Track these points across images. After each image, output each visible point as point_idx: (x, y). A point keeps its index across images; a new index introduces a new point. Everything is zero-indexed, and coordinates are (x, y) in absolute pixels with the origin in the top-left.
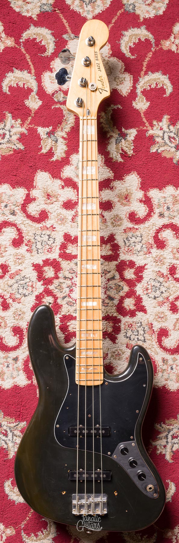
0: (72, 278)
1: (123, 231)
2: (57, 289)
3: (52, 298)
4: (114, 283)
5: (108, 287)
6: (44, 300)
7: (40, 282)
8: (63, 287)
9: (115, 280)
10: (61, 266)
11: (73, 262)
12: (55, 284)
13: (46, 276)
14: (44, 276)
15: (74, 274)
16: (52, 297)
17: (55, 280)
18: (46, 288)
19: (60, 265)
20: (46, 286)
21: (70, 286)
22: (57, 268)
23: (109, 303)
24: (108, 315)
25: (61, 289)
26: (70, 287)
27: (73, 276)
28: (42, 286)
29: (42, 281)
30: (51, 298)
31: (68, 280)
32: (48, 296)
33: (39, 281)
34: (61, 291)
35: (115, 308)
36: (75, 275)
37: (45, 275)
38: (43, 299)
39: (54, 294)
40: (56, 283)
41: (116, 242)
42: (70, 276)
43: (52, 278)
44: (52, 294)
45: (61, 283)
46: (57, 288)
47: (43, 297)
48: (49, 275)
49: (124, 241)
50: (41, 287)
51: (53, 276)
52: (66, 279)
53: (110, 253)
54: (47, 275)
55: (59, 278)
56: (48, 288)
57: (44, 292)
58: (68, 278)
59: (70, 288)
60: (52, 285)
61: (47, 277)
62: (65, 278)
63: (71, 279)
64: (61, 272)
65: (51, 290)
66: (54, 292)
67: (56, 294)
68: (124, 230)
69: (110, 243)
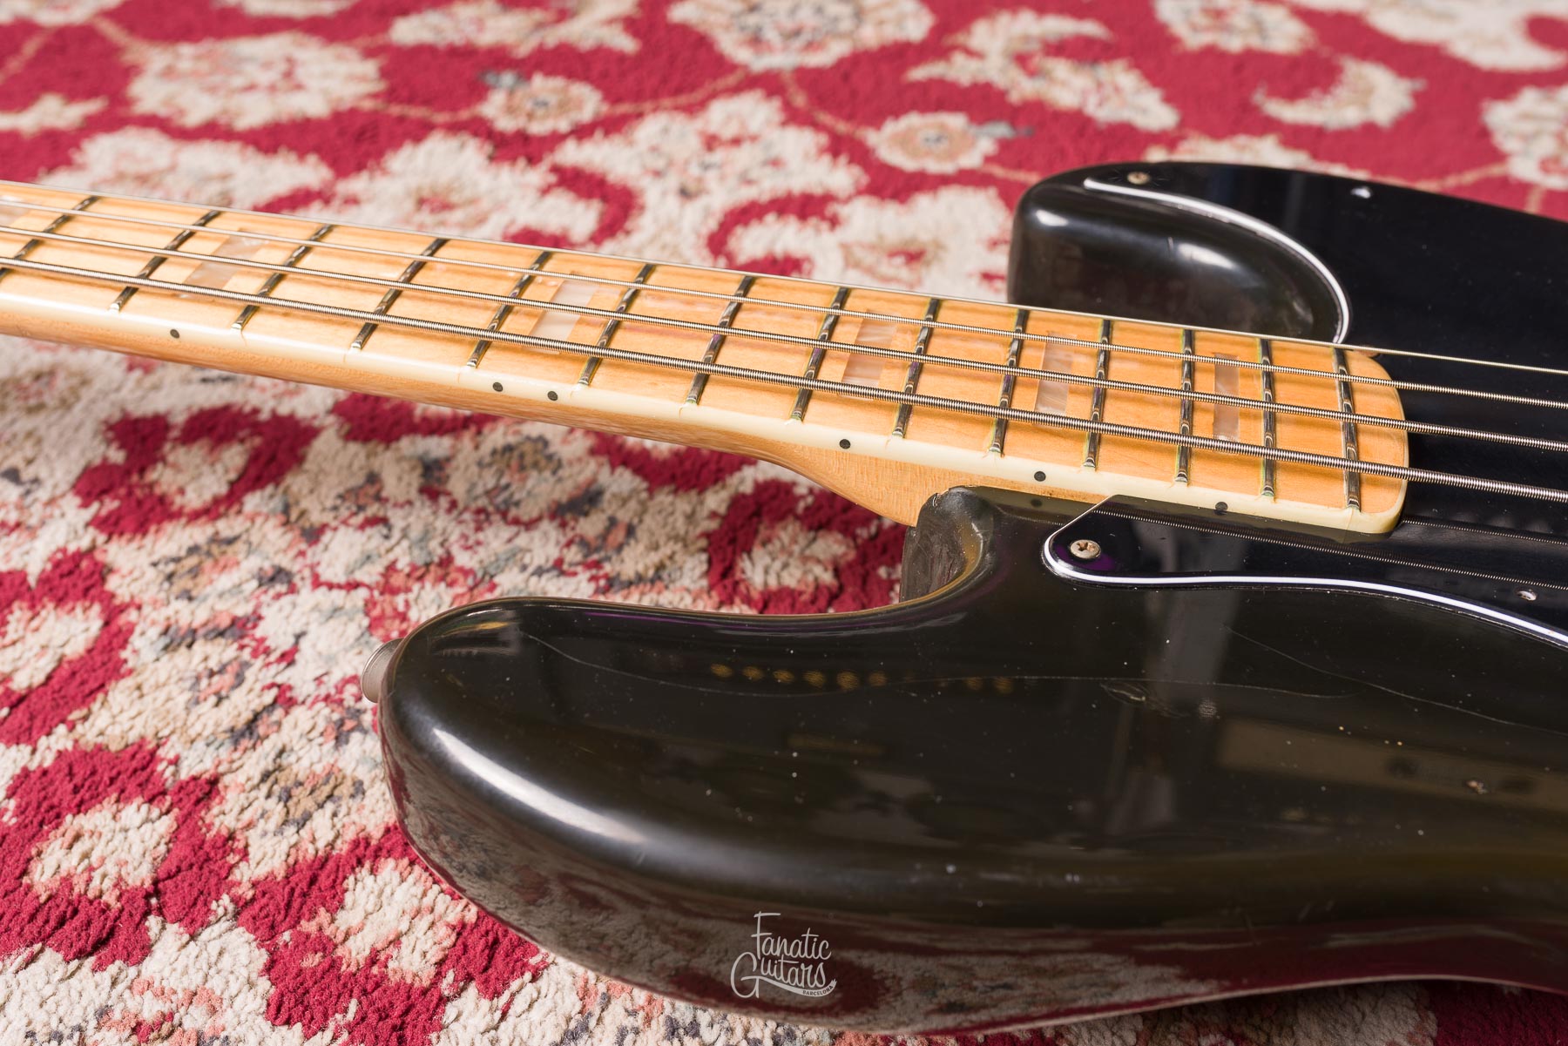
0: (274, 691)
1: (137, 373)
2: (307, 817)
3: (373, 871)
4: (474, 469)
5: (483, 502)
6: (355, 951)
7: (146, 949)
8: (318, 769)
9: (448, 459)
10: (114, 747)
11: (148, 655)
12: (250, 826)
13: (120, 879)
14: (110, 898)
15: (250, 674)
16: (364, 872)
17: (215, 810)
18: (241, 906)
19: (100, 749)
20: (225, 899)
21: (341, 723)
22: (112, 780)
23: (613, 522)
24: (707, 535)
25: (326, 790)
26: (349, 724)
27: (269, 681)
28: (206, 934)
29: (153, 922)
30: (369, 880)
31: (279, 724)
32: (335, 901)
33: (140, 950)
34: (346, 789)
35: (664, 498)
36: (268, 665)
37: (108, 883)
38: (340, 952)
39: (342, 847)
40: (247, 816)
41: (179, 418)
42: (242, 704)
43: (175, 837)
44: (331, 865)
45: (266, 776)
46: (297, 814)
47: (325, 945)
48: (137, 850)
49: (205, 380)
50: (214, 948)
51: (166, 824)
52: (261, 730)
53: (234, 457)
54: (121, 864)
55: (214, 782)
56: (254, 885)
57: (273, 930)
58: (256, 717)
59: (359, 727)
60: (245, 854)
61: (140, 875)
62: (248, 732)
63: (285, 699)
64: (171, 756)
65: (292, 870)
66: (321, 844)
67: (350, 835)
68: (131, 368)
69: (164, 439)
